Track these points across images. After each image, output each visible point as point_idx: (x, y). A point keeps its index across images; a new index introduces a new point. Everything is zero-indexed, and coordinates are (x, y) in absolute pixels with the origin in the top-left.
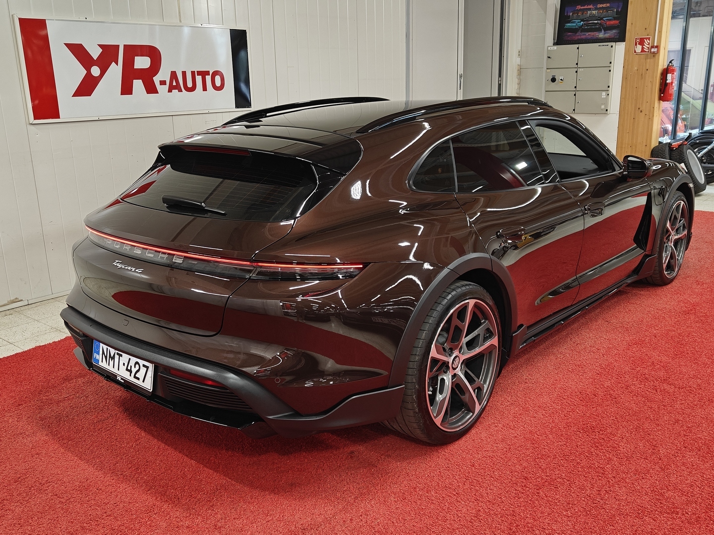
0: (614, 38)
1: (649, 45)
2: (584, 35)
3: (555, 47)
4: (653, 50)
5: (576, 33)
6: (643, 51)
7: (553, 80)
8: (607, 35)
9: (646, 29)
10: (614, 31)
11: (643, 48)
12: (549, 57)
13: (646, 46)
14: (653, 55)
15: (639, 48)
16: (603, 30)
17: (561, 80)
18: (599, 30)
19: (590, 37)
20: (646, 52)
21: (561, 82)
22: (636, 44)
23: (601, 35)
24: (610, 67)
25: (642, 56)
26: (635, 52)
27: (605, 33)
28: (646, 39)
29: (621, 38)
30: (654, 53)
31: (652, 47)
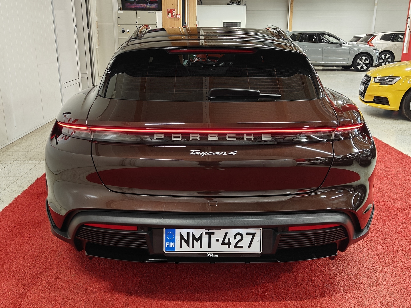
0: (155, 8)
1: (175, 13)
2: (138, 5)
3: (122, 12)
4: (178, 16)
5: (133, 4)
6: (172, 16)
7: (123, 31)
8: (151, 7)
9: (172, 4)
10: (155, 4)
11: (172, 15)
12: (119, 17)
13: (174, 14)
14: (178, 19)
15: (170, 15)
16: (149, 3)
17: (128, 31)
18: (146, 3)
19: (142, 7)
20: (174, 17)
21: (128, 33)
22: (168, 13)
23: (148, 6)
24: (156, 24)
25: (172, 19)
26: (168, 17)
27: (150, 5)
28: (173, 10)
29: (159, 8)
30: (178, 18)
31: (177, 15)
